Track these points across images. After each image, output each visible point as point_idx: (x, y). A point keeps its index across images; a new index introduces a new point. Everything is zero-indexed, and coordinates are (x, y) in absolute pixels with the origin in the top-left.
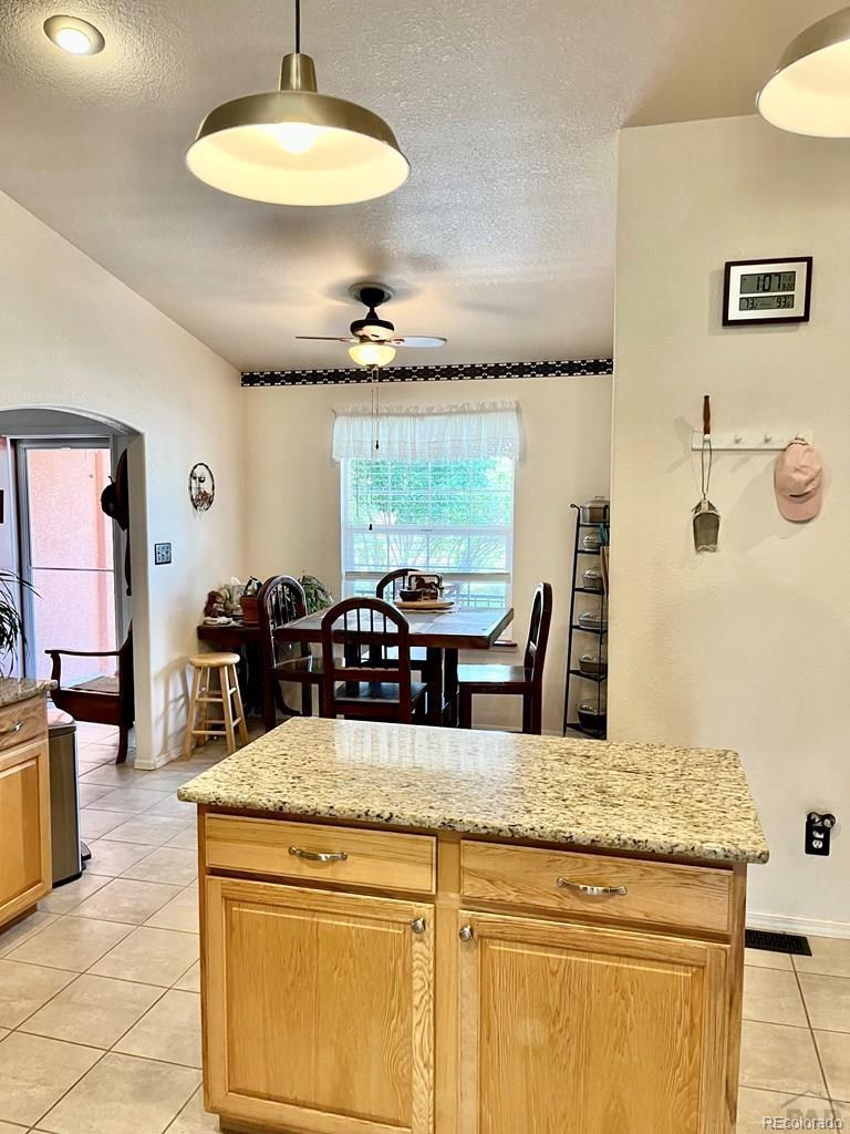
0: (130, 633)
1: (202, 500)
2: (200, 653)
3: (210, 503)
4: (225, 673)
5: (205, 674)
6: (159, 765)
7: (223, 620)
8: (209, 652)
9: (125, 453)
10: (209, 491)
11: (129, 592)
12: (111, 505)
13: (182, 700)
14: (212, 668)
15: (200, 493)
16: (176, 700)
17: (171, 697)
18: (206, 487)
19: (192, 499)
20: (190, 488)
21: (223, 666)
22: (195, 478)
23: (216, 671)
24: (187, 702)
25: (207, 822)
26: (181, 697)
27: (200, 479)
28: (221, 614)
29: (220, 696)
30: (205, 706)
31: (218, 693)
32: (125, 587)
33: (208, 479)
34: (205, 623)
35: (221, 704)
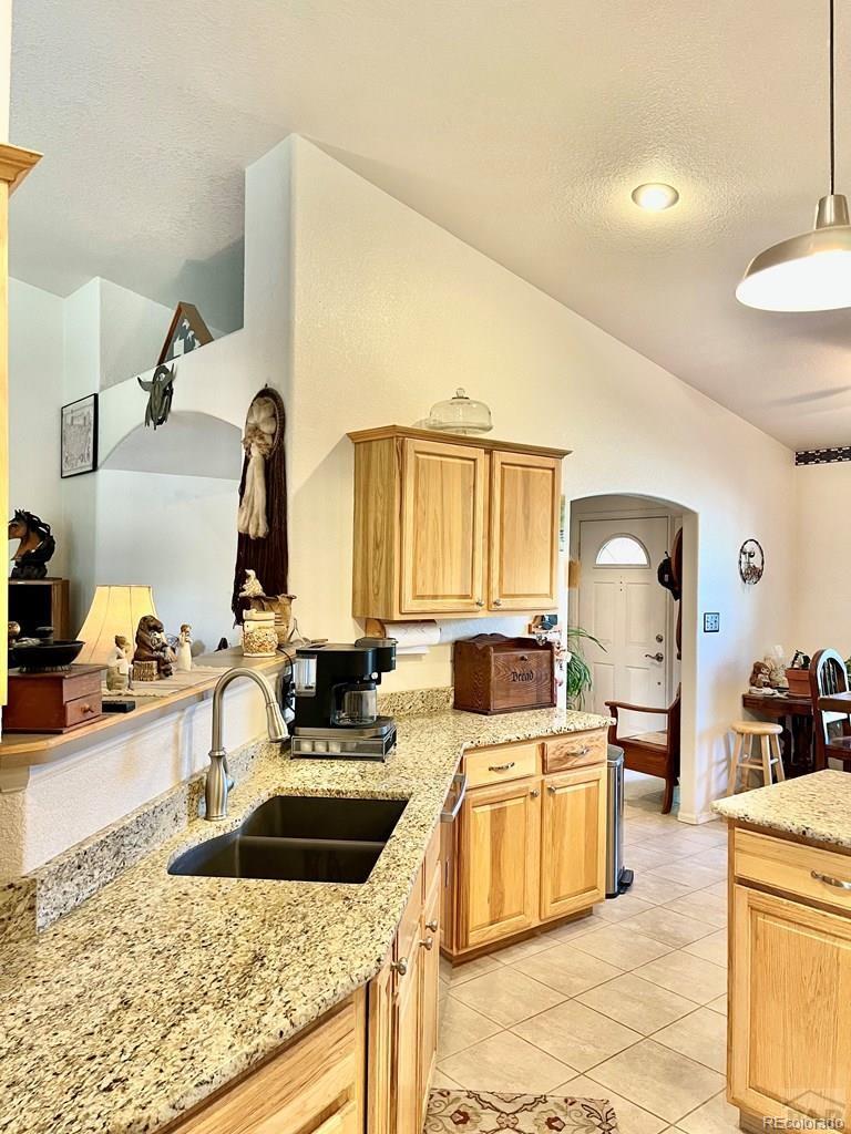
0: (679, 694)
1: (752, 574)
2: (744, 720)
3: (759, 577)
4: (765, 743)
5: (747, 742)
6: (701, 821)
7: (768, 691)
8: (752, 720)
9: (681, 530)
10: (758, 566)
11: (679, 657)
12: (666, 576)
13: (724, 765)
14: (754, 736)
15: (749, 567)
16: (719, 763)
17: (714, 760)
18: (755, 561)
19: (741, 573)
20: (740, 562)
21: (765, 735)
22: (745, 553)
23: (758, 738)
24: (728, 767)
25: (737, 836)
26: (723, 761)
27: (750, 553)
28: (767, 685)
29: (761, 765)
30: (747, 772)
31: (759, 761)
32: (676, 651)
33: (758, 554)
34: (750, 692)
35: (762, 771)
